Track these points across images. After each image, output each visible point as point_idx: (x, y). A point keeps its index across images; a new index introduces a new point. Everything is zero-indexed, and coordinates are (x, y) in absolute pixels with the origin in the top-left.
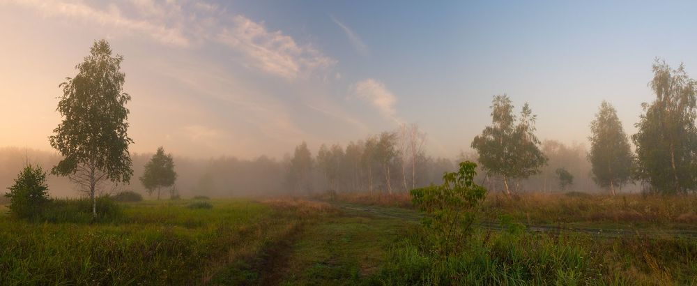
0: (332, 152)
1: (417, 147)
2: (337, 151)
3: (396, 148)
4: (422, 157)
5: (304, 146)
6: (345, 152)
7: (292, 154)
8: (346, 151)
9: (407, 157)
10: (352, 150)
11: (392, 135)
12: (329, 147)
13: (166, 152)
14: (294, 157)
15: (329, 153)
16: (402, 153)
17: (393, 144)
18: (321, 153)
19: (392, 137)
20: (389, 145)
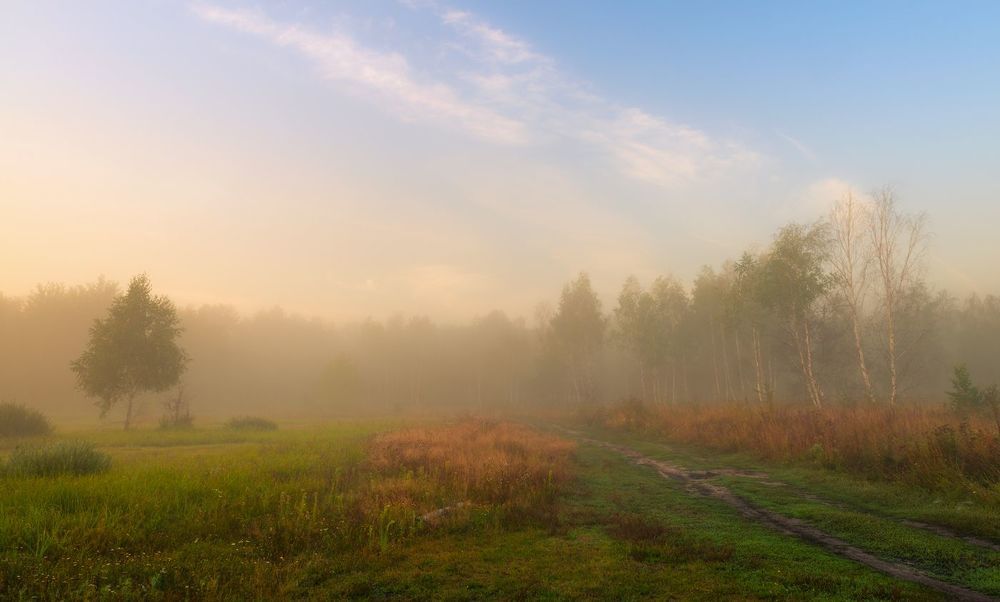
0: (654, 297)
1: (898, 260)
2: (670, 297)
3: (828, 269)
4: (917, 293)
5: (584, 283)
6: (690, 297)
7: (555, 308)
8: (694, 293)
9: (869, 299)
10: (709, 290)
11: (816, 233)
12: (647, 283)
13: (156, 292)
14: (558, 312)
15: (646, 301)
16: (848, 283)
17: (820, 258)
18: (626, 301)
19: (814, 238)
20: (804, 261)
